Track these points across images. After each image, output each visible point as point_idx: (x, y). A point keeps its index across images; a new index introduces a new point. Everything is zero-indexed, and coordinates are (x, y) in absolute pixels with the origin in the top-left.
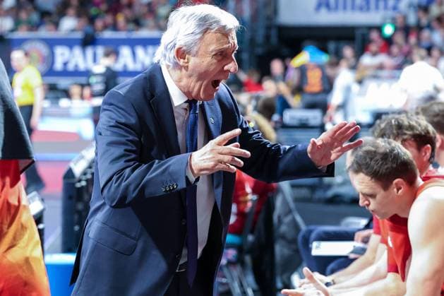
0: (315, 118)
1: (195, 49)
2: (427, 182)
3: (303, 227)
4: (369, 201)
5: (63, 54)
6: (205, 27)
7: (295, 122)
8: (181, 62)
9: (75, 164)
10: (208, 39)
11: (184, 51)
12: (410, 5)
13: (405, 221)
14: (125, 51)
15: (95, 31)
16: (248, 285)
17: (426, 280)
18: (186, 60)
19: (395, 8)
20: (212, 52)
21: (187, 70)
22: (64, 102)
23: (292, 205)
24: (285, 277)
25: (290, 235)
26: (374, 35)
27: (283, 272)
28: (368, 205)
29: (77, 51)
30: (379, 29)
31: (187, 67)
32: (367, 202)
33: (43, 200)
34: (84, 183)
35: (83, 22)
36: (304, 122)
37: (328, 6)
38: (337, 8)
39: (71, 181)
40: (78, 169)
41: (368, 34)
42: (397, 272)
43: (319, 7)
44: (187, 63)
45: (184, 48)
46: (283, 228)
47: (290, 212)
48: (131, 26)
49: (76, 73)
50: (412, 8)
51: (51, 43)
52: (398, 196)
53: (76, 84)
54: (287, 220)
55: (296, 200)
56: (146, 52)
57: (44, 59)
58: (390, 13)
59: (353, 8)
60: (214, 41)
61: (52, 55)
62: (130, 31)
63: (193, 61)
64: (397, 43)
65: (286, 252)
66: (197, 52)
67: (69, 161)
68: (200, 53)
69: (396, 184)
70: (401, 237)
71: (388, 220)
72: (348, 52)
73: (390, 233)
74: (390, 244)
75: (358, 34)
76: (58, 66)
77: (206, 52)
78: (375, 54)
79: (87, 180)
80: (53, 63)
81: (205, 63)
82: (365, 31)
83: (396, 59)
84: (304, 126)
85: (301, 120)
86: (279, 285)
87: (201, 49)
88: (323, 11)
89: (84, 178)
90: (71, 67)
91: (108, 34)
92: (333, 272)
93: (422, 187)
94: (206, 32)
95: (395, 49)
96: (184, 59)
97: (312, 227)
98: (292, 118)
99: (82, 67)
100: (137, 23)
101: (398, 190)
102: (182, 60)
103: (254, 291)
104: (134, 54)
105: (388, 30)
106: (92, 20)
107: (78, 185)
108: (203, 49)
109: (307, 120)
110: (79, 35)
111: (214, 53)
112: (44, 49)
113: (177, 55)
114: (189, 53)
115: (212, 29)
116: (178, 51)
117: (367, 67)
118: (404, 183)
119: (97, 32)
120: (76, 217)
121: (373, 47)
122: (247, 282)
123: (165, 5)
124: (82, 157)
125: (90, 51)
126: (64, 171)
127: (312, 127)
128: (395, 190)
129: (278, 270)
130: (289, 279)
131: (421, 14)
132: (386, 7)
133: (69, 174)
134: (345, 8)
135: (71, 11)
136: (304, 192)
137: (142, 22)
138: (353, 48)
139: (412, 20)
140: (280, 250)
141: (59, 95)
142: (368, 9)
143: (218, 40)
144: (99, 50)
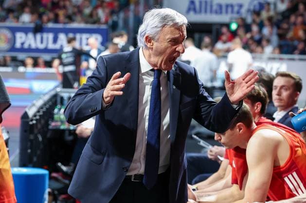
2: (259, 126)
4: (221, 137)
5: (21, 38)
6: (164, 23)
8: (149, 45)
9: (29, 110)
10: (165, 31)
11: (151, 38)
12: (249, 11)
13: (244, 151)
14: (62, 36)
15: (42, 23)
17: (257, 189)
18: (151, 44)
19: (238, 12)
20: (168, 39)
21: (152, 51)
22: (21, 69)
26: (224, 30)
28: (220, 140)
29: (31, 35)
30: (228, 26)
31: (152, 48)
32: (219, 138)
33: (8, 132)
34: (34, 122)
35: (35, 17)
37: (195, 10)
38: (200, 11)
39: (26, 120)
40: (31, 113)
41: (221, 28)
42: (237, 183)
43: (189, 10)
44: (152, 45)
45: (151, 36)
48: (67, 20)
49: (29, 50)
50: (250, 13)
51: (14, 30)
52: (240, 134)
53: (29, 57)
58: (235, 15)
59: (211, 12)
60: (170, 32)
62: (65, 23)
63: (155, 45)
66: (158, 39)
67: (25, 107)
68: (160, 40)
69: (239, 126)
70: (241, 161)
71: (233, 150)
72: (207, 40)
73: (234, 158)
74: (234, 166)
75: (214, 28)
76: (18, 45)
77: (164, 39)
78: (225, 42)
79: (36, 120)
80: (14, 43)
81: (163, 46)
82: (219, 27)
88: (192, 13)
89: (34, 118)
90: (26, 46)
91: (50, 25)
92: (196, 182)
93: (256, 129)
99: (33, 46)
100: (70, 18)
101: (240, 130)
102: (149, 44)
105: (234, 26)
106: (40, 16)
107: (31, 123)
108: (162, 37)
110: (32, 25)
111: (169, 40)
112: (8, 34)
113: (146, 40)
114: (153, 39)
115: (168, 25)
116: (147, 38)
117: (220, 51)
118: (244, 126)
119: (44, 24)
120: (29, 144)
121: (224, 38)
123: (88, 7)
124: (34, 105)
125: (38, 36)
126: (22, 113)
128: (238, 130)
131: (255, 17)
132: (232, 12)
133: (25, 116)
134: (206, 12)
135: (27, 10)
137: (74, 17)
138: (211, 38)
139: (249, 20)
141: (18, 64)
142: (221, 13)
143: (172, 32)
144: (45, 35)
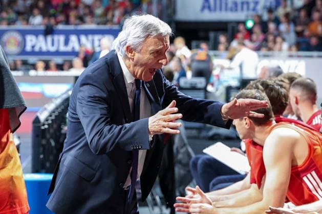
0: (201, 83)
1: (139, 48)
2: (278, 123)
3: (193, 155)
5: (31, 40)
6: (148, 33)
7: (188, 86)
8: (130, 55)
9: (41, 114)
10: (149, 42)
11: (132, 48)
12: (265, 7)
14: (73, 38)
16: (157, 195)
18: (133, 55)
19: (254, 9)
21: (133, 61)
22: (32, 73)
23: (186, 141)
24: (181, 189)
25: (185, 161)
26: (241, 27)
27: (180, 186)
29: (41, 38)
30: (244, 23)
31: (133, 59)
33: (19, 138)
34: (46, 126)
36: (194, 85)
37: (209, 8)
38: (215, 9)
39: (38, 125)
43: (203, 8)
45: (132, 47)
46: (180, 156)
47: (184, 145)
48: (78, 21)
49: (41, 53)
50: (265, 10)
51: (24, 33)
53: (40, 60)
54: (183, 150)
55: (189, 138)
56: (87, 39)
57: (19, 44)
58: (251, 13)
59: (226, 9)
60: (153, 43)
61: (25, 40)
62: (76, 25)
63: (137, 56)
64: (256, 33)
65: (182, 172)
66: (140, 50)
67: (37, 112)
68: (142, 51)
75: (230, 27)
76: (28, 48)
77: (147, 51)
79: (49, 125)
80: (25, 46)
81: (146, 58)
82: (235, 25)
83: (255, 43)
84: (193, 88)
85: (191, 84)
86: (177, 194)
87: (143, 48)
88: (206, 11)
89: (46, 123)
90: (37, 49)
91: (61, 27)
94: (147, 37)
95: (254, 37)
96: (132, 53)
97: (199, 156)
98: (186, 83)
99: (44, 49)
100: (81, 19)
103: (160, 198)
104: (79, 40)
105: (250, 24)
107: (43, 128)
109: (196, 84)
110: (42, 28)
111: (152, 52)
112: (18, 37)
113: (127, 50)
114: (135, 50)
115: (151, 35)
116: (128, 48)
120: (41, 149)
121: (240, 36)
122: (156, 192)
123: (99, 7)
124: (45, 109)
125: (49, 38)
126: (33, 118)
127: (199, 89)
129: (177, 184)
130: (184, 190)
132: (248, 9)
133: (37, 120)
134: (221, 9)
135: (36, 11)
136: (194, 132)
138: (226, 36)
139: (266, 17)
140: (178, 171)
141: (29, 67)
142: (236, 10)
143: (156, 43)
144: (56, 38)
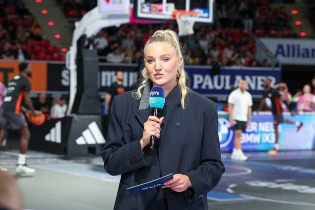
5: (199, 79)
37: (283, 54)
38: (288, 55)
43: (277, 54)
49: (207, 91)
59: (298, 56)
76: (196, 86)
80: (192, 84)
90: (204, 87)
99: (211, 87)
125: (216, 78)
134: (293, 55)
142: (308, 56)
144: (222, 77)
